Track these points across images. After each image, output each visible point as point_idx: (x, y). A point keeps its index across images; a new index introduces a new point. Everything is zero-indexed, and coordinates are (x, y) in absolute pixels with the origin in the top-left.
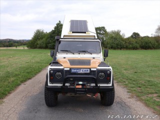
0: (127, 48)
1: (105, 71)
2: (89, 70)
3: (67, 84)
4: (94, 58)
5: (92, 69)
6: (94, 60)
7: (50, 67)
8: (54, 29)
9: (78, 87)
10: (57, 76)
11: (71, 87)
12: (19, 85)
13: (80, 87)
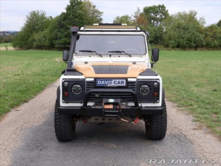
0: (208, 47)
1: (149, 83)
2: (125, 81)
3: (90, 104)
4: (134, 63)
5: (129, 80)
6: (134, 66)
7: (63, 77)
8: (65, 11)
9: (107, 107)
10: (75, 91)
11: (97, 107)
12: (7, 111)
13: (111, 107)
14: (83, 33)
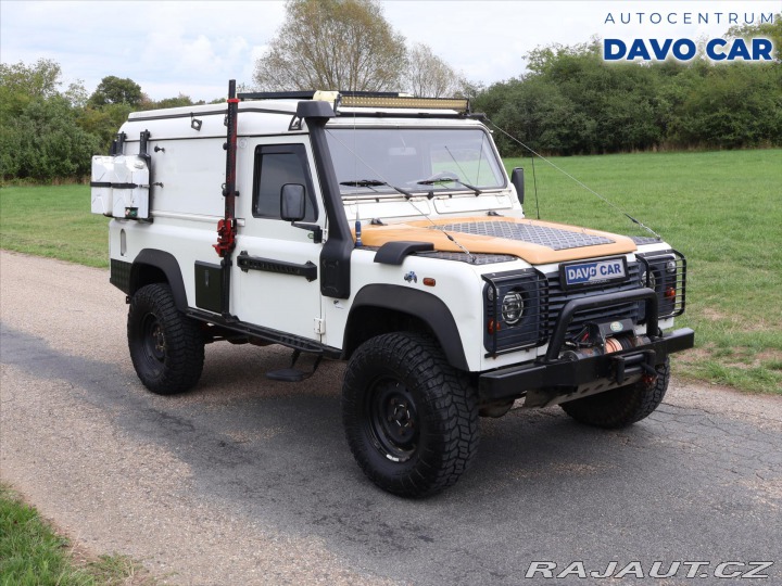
1: (658, 264)
5: (629, 258)
11: (589, 354)
13: (617, 345)
14: (332, 122)
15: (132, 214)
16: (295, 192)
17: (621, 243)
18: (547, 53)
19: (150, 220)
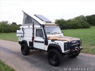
2: (76, 41)
14: (45, 26)
15: (22, 36)
16: (41, 34)
17: (76, 39)
18: (57, 20)
19: (23, 37)
